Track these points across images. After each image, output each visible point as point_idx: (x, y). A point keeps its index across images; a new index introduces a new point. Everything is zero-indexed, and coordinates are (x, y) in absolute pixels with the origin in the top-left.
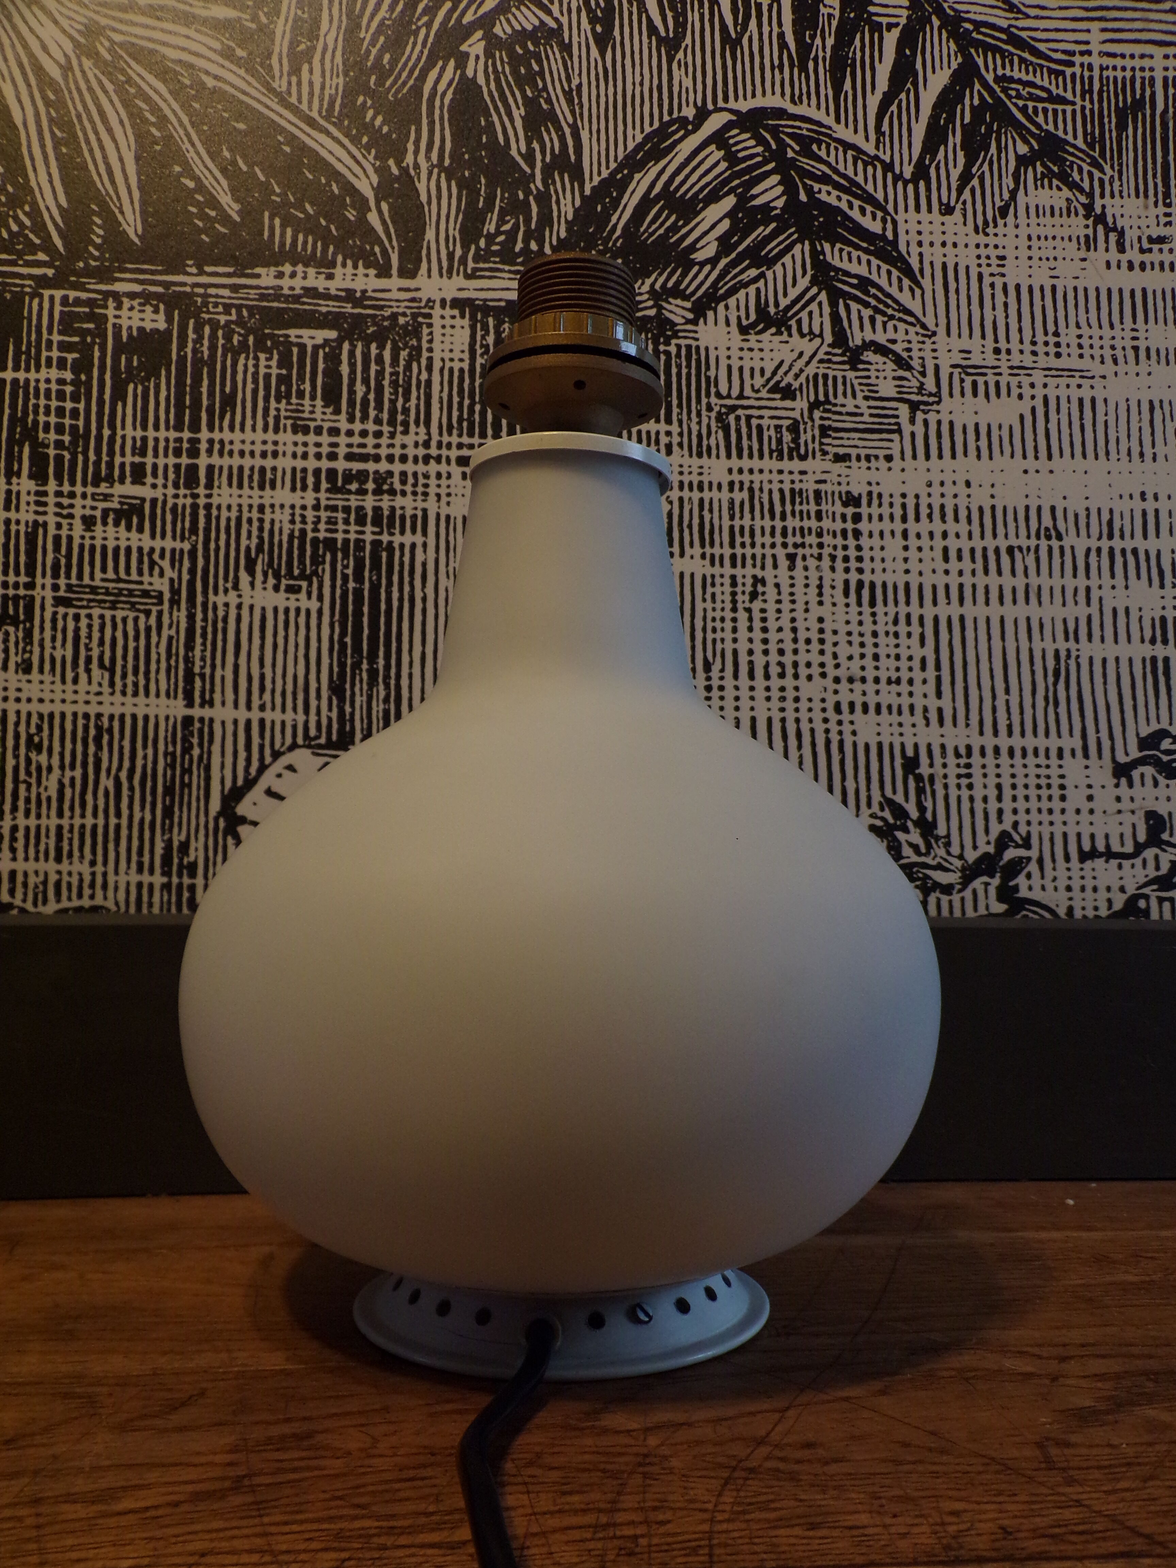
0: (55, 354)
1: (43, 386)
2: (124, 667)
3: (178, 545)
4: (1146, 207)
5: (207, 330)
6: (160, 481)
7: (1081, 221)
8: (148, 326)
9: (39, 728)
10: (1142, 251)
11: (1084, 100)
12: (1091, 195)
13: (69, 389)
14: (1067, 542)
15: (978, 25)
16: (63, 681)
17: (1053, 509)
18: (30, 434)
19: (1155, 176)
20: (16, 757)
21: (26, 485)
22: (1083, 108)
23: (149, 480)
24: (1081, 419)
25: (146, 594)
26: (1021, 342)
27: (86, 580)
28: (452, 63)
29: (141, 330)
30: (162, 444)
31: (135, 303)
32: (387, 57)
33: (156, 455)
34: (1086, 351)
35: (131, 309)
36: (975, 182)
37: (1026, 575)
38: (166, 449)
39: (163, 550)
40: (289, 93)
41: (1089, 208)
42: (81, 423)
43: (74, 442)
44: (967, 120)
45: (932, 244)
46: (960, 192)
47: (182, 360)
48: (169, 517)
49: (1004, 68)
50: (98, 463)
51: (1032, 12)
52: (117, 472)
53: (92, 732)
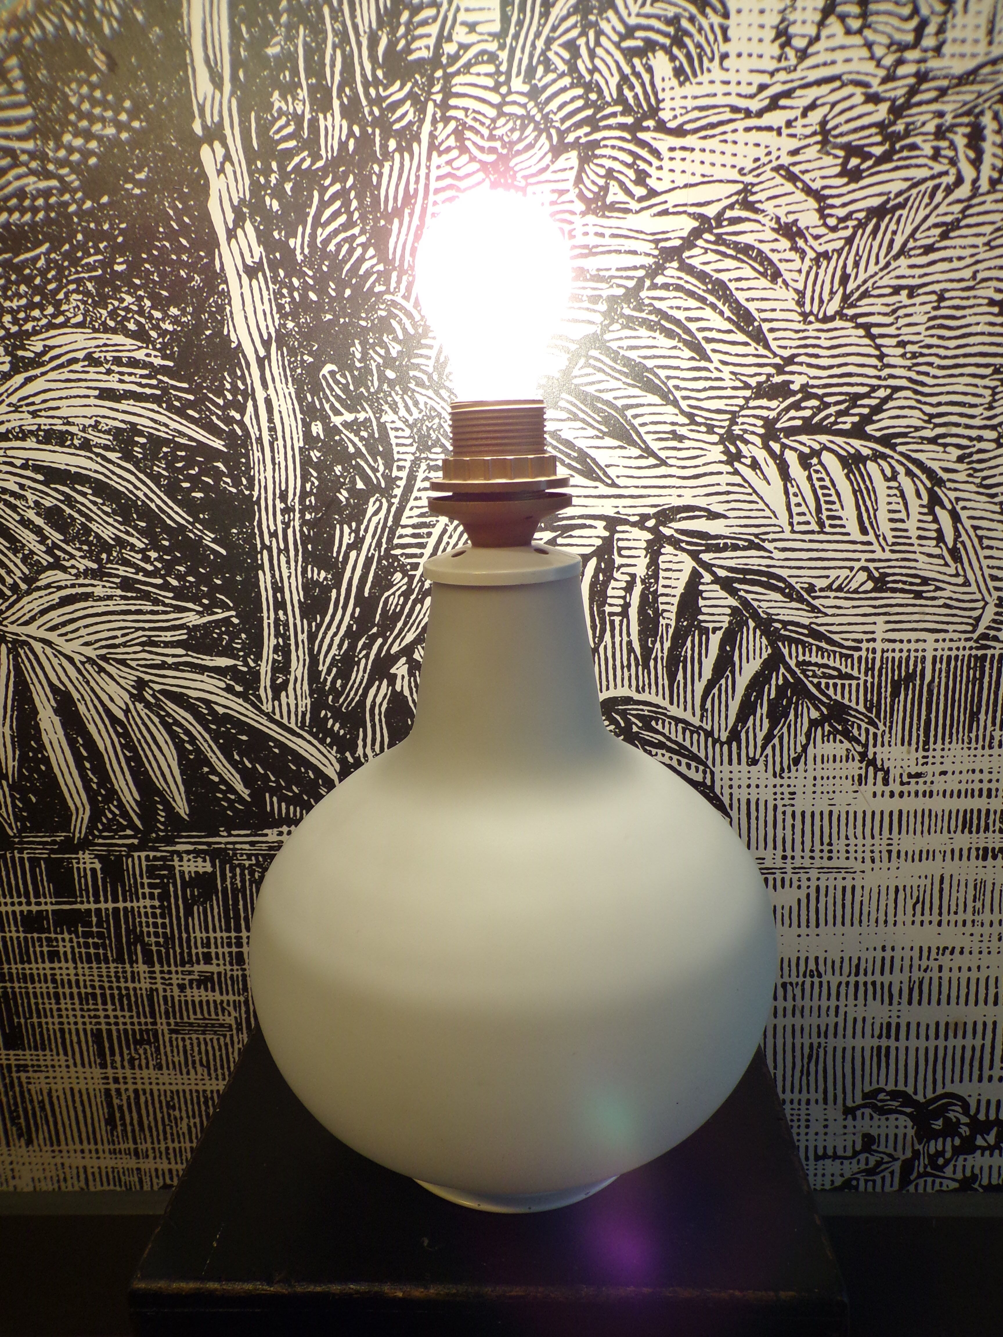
0: (147, 890)
1: (142, 910)
2: (215, 1065)
3: (237, 998)
4: (909, 752)
5: (238, 870)
6: (221, 962)
7: (857, 764)
8: (201, 870)
9: (172, 1098)
10: (902, 783)
11: (866, 675)
12: (866, 746)
13: (158, 911)
14: (824, 979)
15: (785, 624)
16: (181, 1074)
17: (817, 959)
18: (139, 938)
19: (918, 729)
20: (162, 1112)
21: (142, 968)
22: (866, 681)
23: (215, 961)
24: (843, 899)
25: (222, 1025)
26: (803, 851)
27: (186, 1020)
28: (385, 682)
29: (196, 872)
30: (219, 941)
31: (191, 857)
32: (339, 682)
33: (217, 947)
34: (852, 855)
35: (189, 860)
36: (776, 741)
37: (794, 1000)
38: (222, 943)
39: (228, 1001)
40: (274, 713)
41: (863, 755)
42: (168, 931)
43: (166, 942)
44: (773, 695)
45: (740, 787)
46: (764, 748)
47: (225, 890)
48: (229, 982)
49: (804, 655)
50: (182, 953)
51: (829, 611)
52: (194, 959)
53: (202, 1100)
